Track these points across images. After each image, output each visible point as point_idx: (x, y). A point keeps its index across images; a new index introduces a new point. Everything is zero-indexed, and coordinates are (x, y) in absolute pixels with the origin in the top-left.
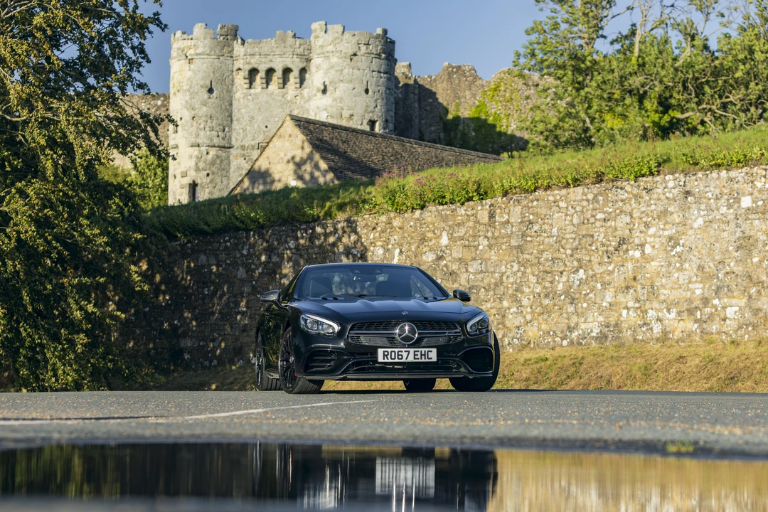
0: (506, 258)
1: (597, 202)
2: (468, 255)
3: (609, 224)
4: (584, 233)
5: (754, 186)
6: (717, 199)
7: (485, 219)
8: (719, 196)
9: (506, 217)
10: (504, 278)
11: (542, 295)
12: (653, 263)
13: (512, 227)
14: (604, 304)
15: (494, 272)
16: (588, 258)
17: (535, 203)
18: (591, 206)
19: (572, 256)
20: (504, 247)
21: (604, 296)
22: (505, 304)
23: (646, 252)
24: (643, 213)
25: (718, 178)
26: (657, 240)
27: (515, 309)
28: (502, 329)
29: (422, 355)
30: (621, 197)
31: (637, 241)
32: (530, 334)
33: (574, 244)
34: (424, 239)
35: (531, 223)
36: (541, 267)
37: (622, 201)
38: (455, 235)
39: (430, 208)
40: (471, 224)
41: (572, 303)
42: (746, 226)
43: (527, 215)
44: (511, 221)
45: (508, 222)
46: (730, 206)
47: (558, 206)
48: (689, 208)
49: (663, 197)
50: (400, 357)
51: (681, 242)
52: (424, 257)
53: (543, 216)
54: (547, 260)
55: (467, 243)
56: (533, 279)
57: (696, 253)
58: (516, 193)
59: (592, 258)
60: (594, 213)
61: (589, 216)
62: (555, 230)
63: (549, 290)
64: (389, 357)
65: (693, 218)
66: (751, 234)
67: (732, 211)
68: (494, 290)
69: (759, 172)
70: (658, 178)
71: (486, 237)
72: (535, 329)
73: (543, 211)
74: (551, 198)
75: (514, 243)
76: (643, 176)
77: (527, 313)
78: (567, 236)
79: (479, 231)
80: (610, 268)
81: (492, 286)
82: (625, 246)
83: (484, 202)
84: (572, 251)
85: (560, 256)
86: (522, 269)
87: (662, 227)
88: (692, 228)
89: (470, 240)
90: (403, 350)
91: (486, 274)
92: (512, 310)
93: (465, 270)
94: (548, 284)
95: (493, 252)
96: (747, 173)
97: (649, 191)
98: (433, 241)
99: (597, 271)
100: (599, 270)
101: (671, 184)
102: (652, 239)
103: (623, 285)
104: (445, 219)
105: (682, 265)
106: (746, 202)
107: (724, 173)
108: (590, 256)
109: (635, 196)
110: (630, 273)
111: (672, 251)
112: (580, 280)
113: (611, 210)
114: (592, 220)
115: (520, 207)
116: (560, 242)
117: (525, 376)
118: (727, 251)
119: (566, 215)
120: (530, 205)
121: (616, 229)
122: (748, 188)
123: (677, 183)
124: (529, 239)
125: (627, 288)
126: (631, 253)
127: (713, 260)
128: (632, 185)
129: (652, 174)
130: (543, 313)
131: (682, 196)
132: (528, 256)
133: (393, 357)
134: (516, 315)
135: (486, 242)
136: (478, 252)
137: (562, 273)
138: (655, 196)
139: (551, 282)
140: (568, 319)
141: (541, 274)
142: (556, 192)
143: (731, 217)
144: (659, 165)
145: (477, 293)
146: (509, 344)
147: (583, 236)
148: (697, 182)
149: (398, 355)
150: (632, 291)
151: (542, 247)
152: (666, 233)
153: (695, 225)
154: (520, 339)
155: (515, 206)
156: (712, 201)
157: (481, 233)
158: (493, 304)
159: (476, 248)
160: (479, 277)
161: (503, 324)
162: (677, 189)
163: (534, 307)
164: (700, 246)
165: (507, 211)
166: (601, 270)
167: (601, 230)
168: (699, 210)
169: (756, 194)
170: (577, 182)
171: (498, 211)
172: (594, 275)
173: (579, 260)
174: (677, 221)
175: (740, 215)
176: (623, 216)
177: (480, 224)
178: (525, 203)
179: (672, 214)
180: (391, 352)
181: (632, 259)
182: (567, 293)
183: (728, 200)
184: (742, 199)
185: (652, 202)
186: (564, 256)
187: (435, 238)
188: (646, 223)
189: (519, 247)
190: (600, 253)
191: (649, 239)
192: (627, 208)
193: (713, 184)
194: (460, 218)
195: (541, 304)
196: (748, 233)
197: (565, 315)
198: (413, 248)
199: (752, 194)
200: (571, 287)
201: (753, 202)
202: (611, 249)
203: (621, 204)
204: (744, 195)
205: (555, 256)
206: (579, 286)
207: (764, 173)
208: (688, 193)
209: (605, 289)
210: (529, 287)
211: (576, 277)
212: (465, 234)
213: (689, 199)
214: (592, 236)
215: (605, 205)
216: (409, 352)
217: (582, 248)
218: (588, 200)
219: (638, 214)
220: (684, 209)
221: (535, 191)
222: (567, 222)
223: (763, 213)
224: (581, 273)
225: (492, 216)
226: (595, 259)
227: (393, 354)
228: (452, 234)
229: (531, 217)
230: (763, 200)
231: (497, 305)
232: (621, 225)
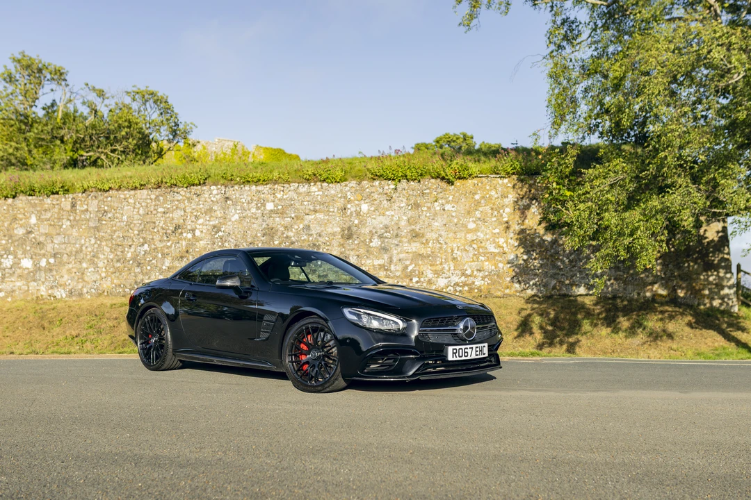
0: (86, 234)
1: (159, 200)
2: (54, 232)
3: (167, 215)
4: (148, 220)
5: (274, 197)
6: (249, 203)
7: (69, 207)
8: (250, 201)
9: (85, 207)
10: (84, 248)
11: (115, 260)
12: (201, 242)
13: (91, 213)
14: (164, 268)
15: (75, 244)
16: (151, 237)
17: (109, 199)
18: (154, 203)
19: (138, 235)
20: (83, 227)
21: (164, 263)
22: (84, 265)
23: (196, 234)
24: (194, 209)
25: (250, 190)
26: (205, 227)
27: (93, 269)
28: (81, 282)
29: (480, 351)
30: (176, 198)
31: (189, 227)
32: (105, 286)
33: (141, 228)
34: (15, 219)
35: (105, 211)
36: (114, 242)
37: (178, 201)
38: (42, 217)
39: (20, 197)
40: (56, 210)
41: (138, 266)
42: (270, 221)
43: (103, 206)
44: (89, 209)
45: (87, 210)
46: (258, 208)
47: (128, 202)
48: (228, 208)
49: (209, 200)
50: (466, 354)
51: (222, 229)
52: (16, 232)
53: (115, 208)
54: (119, 237)
55: (52, 223)
56: (107, 249)
57: (234, 237)
58: (92, 192)
59: (154, 237)
60: (156, 207)
61: (152, 209)
62: (125, 218)
63: (120, 257)
64: (457, 354)
65: (232, 214)
66: (273, 226)
67: (259, 211)
68: (75, 255)
69: (279, 188)
70: (204, 188)
71: (68, 220)
72: (109, 283)
73: (116, 205)
74: (122, 196)
75: (92, 224)
76: (193, 185)
77: (102, 272)
78: (135, 222)
79: (63, 215)
80: (169, 244)
81: (74, 253)
82: (180, 231)
83: (67, 196)
84: (139, 231)
85: (129, 235)
86: (98, 242)
87: (208, 219)
88: (230, 221)
89: (55, 221)
90: (468, 346)
91: (69, 245)
92: (90, 270)
93: (50, 241)
94: (119, 253)
95: (74, 230)
96: (270, 188)
97: (198, 196)
98: (24, 221)
99: (158, 245)
100: (160, 245)
101: (215, 192)
102: (201, 226)
103: (179, 255)
104: (34, 206)
105: (223, 244)
106: (270, 206)
107: (254, 187)
108: (153, 236)
109: (188, 198)
110: (184, 248)
111: (215, 234)
112: (145, 251)
113: (169, 206)
114: (155, 212)
115: (97, 201)
116: (129, 225)
117: (114, 316)
118: (256, 236)
119: (134, 208)
120: (105, 200)
121: (173, 219)
122: (271, 198)
123: (219, 192)
124: (104, 222)
125: (182, 257)
126: (185, 235)
127: (246, 241)
128: (185, 192)
129: (200, 184)
130: (115, 272)
131: (223, 200)
132: (103, 234)
133: (461, 355)
134: (92, 273)
135: (68, 223)
136: (62, 230)
137: (130, 246)
138: (203, 199)
139: (122, 252)
140: (136, 277)
141: (113, 246)
142: (126, 192)
143: (260, 215)
144: (206, 179)
145: (61, 258)
146: (88, 292)
147: (147, 222)
148: (234, 192)
149: (465, 352)
150: (185, 259)
151: (114, 228)
152: (211, 223)
153: (233, 219)
154: (97, 289)
155: (92, 200)
156: (245, 204)
157: (64, 217)
158: (74, 266)
159: (61, 227)
160: (63, 246)
161: (82, 279)
162: (219, 196)
163: (108, 268)
164: (236, 232)
165: (86, 203)
166: (161, 245)
167: (161, 219)
168: (236, 209)
169: (277, 201)
170: (142, 186)
171: (79, 203)
172: (156, 248)
173: (144, 238)
174: (219, 216)
175: (266, 214)
176: (179, 211)
177: (64, 211)
178: (101, 198)
179: (215, 211)
180: (460, 349)
181: (185, 239)
182: (134, 259)
183: (257, 204)
184: (267, 204)
185: (201, 202)
186: (132, 235)
187: (25, 219)
188: (196, 216)
189: (96, 227)
190: (161, 234)
191: (198, 227)
192: (182, 206)
193: (245, 194)
194: (46, 206)
195: (114, 266)
196: (270, 226)
197: (133, 274)
198: (6, 225)
199: (274, 201)
200: (138, 256)
201: (275, 206)
202: (168, 231)
203: (177, 203)
204: (268, 201)
205: (124, 234)
206: (144, 255)
207: (282, 189)
208: (227, 198)
209: (165, 257)
210: (104, 255)
211: (142, 249)
212: (51, 217)
213: (228, 202)
214: (154, 223)
215: (164, 203)
216: (472, 348)
217: (146, 230)
218: (151, 199)
219: (190, 210)
220: (225, 208)
221: (108, 191)
222: (135, 213)
223: (282, 214)
224: (146, 247)
225: (73, 206)
226: (157, 238)
227: (461, 351)
228: (40, 217)
229: (106, 208)
230: (282, 206)
231: (78, 265)
232: (176, 216)
